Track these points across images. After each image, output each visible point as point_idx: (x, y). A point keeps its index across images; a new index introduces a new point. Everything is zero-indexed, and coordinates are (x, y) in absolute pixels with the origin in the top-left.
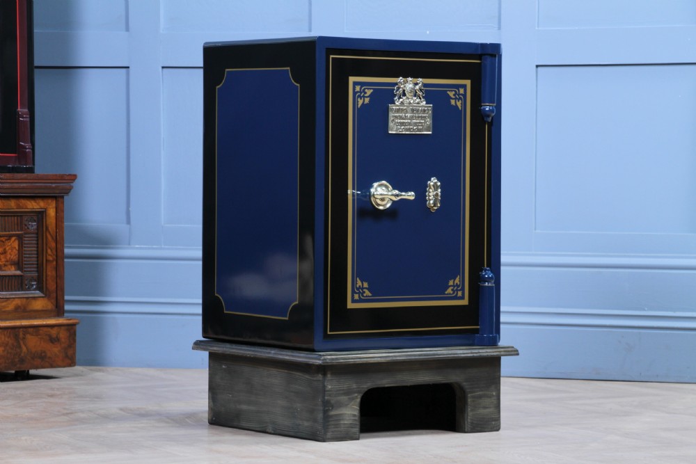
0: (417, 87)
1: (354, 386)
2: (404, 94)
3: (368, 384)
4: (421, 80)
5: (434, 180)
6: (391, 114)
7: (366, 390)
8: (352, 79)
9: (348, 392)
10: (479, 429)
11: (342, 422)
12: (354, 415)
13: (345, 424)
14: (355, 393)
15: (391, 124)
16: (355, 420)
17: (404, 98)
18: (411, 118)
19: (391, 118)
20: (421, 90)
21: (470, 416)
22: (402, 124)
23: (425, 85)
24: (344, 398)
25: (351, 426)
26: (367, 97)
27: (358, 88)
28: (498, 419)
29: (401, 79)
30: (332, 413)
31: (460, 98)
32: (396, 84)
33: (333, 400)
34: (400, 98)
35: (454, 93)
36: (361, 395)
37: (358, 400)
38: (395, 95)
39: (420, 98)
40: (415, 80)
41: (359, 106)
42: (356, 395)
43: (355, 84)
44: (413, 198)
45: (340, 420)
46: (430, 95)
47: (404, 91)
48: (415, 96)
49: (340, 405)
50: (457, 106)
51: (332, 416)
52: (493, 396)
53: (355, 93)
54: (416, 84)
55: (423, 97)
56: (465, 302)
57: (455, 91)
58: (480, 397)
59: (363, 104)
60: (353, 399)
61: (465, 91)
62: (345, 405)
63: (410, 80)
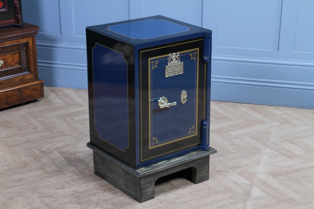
1: (152, 179)
4: (179, 52)
5: (184, 91)
7: (157, 180)
9: (150, 183)
10: (200, 182)
11: (147, 194)
12: (152, 190)
13: (149, 194)
14: (152, 182)
16: (153, 192)
19: (166, 71)
20: (178, 57)
21: (198, 177)
23: (180, 54)
24: (148, 185)
25: (151, 195)
26: (156, 65)
27: (152, 62)
28: (208, 176)
29: (170, 54)
32: (168, 57)
33: (144, 187)
34: (170, 62)
35: (192, 54)
36: (155, 182)
38: (168, 61)
40: (176, 53)
41: (153, 69)
43: (151, 60)
44: (175, 105)
45: (147, 193)
46: (182, 58)
47: (172, 59)
48: (176, 60)
49: (147, 188)
50: (193, 60)
51: (143, 193)
53: (151, 64)
54: (177, 55)
56: (196, 134)
58: (202, 170)
59: (155, 68)
60: (152, 184)
61: (197, 53)
62: (149, 188)
63: (174, 54)
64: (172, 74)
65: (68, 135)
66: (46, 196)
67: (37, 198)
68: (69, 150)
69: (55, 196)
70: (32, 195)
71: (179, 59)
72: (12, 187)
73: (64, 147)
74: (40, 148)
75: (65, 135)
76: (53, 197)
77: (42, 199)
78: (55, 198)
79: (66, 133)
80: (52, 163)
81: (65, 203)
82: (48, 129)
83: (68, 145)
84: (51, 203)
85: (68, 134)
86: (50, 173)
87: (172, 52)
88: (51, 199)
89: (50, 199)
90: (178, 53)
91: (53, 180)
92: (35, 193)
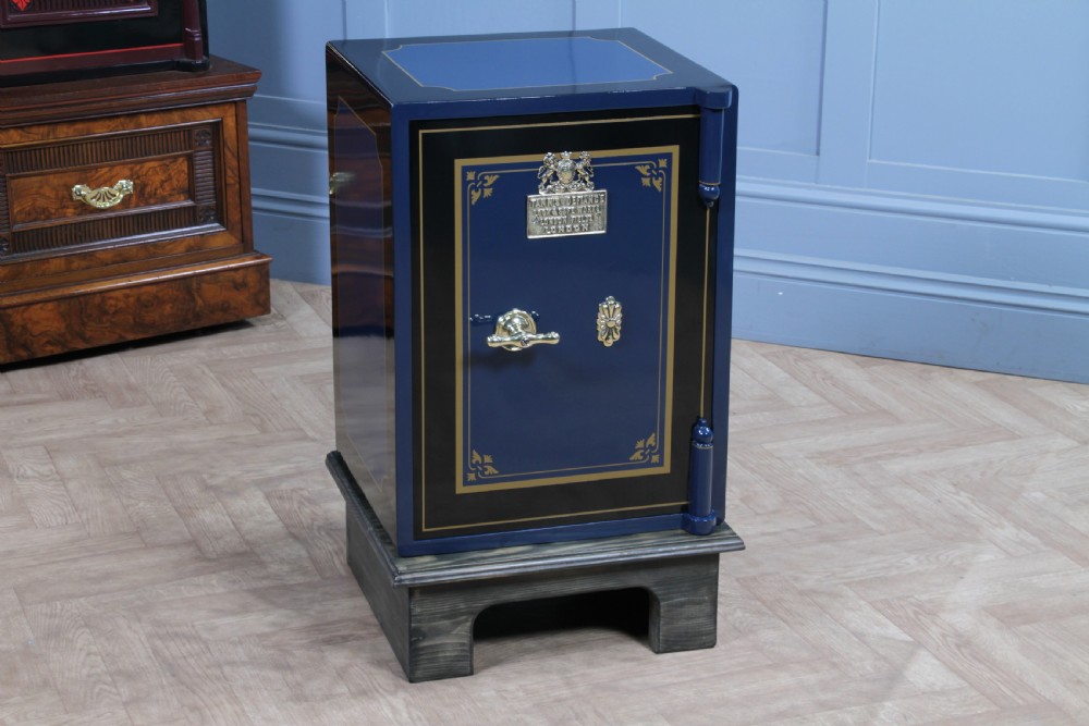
0: (579, 166)
1: (462, 606)
3: (485, 601)
5: (610, 300)
6: (532, 211)
7: (481, 609)
8: (460, 164)
9: (453, 615)
10: (675, 648)
12: (463, 644)
13: (445, 657)
14: (464, 614)
15: (531, 225)
16: (464, 650)
18: (569, 213)
19: (531, 217)
20: (585, 168)
22: (550, 223)
23: (593, 161)
24: (445, 623)
25: (459, 658)
26: (487, 187)
27: (471, 176)
29: (549, 156)
30: (425, 644)
31: (661, 175)
32: (542, 163)
33: (425, 627)
34: (547, 184)
35: (648, 167)
36: (475, 617)
37: (469, 624)
38: (539, 181)
40: (578, 155)
41: (474, 202)
42: (464, 617)
43: (466, 170)
44: (556, 342)
45: (438, 652)
46: (600, 177)
47: (555, 172)
48: (576, 178)
49: (437, 633)
50: (653, 187)
51: (423, 648)
52: (705, 601)
53: (466, 184)
54: (579, 160)
55: (591, 179)
56: (665, 469)
57: (651, 165)
58: (682, 604)
59: (481, 198)
60: (459, 623)
61: (670, 162)
62: (447, 632)
63: (566, 155)
64: (557, 231)
65: (313, 440)
66: (177, 634)
67: (143, 638)
68: (302, 489)
69: (205, 636)
70: (130, 627)
71: (587, 179)
72: (71, 596)
73: (288, 476)
74: (205, 476)
75: (305, 438)
76: (197, 638)
77: (158, 643)
78: (205, 642)
79: (311, 434)
80: (232, 527)
81: (231, 663)
82: (255, 415)
83: (301, 473)
84: (184, 657)
85: (317, 436)
86: (214, 560)
87: (557, 149)
88: (188, 646)
89: (184, 645)
90: (585, 154)
91: (214, 582)
92: (139, 620)
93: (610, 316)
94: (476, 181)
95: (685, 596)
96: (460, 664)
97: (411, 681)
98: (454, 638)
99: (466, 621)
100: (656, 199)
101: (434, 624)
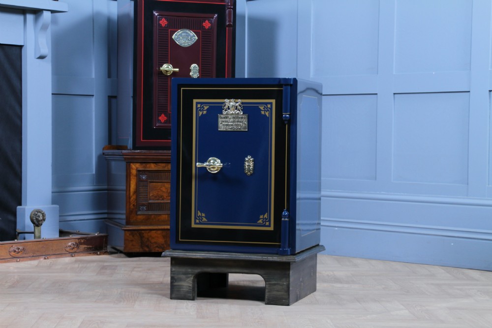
0: (237, 104)
1: (190, 270)
2: (229, 109)
3: (197, 270)
4: (240, 100)
5: (249, 157)
6: (220, 120)
7: (197, 273)
8: (195, 101)
9: (186, 274)
10: (272, 303)
11: (182, 289)
12: (190, 287)
13: (183, 291)
14: (190, 274)
15: (220, 125)
16: (190, 289)
17: (228, 110)
18: (234, 122)
19: (220, 122)
22: (227, 125)
23: (243, 103)
24: (183, 277)
25: (188, 292)
26: (205, 110)
27: (199, 106)
29: (227, 101)
30: (176, 284)
31: (268, 110)
32: (224, 103)
33: (176, 277)
34: (226, 110)
35: (263, 107)
36: (194, 275)
37: (192, 278)
38: (223, 109)
39: (239, 111)
40: (237, 100)
41: (200, 116)
43: (197, 103)
45: (180, 288)
46: (246, 109)
47: (229, 107)
48: (236, 109)
49: (181, 280)
50: (265, 115)
52: (284, 285)
53: (197, 108)
54: (237, 103)
55: (242, 110)
56: (272, 228)
57: (265, 107)
58: (275, 284)
59: (203, 114)
60: (188, 277)
61: (272, 106)
62: (185, 281)
63: (232, 100)
64: (230, 128)
87: (229, 98)
93: (249, 163)
94: (201, 108)
95: (276, 281)
96: (189, 295)
97: (171, 299)
98: (187, 283)
99: (191, 277)
100: (266, 120)
101: (179, 276)
